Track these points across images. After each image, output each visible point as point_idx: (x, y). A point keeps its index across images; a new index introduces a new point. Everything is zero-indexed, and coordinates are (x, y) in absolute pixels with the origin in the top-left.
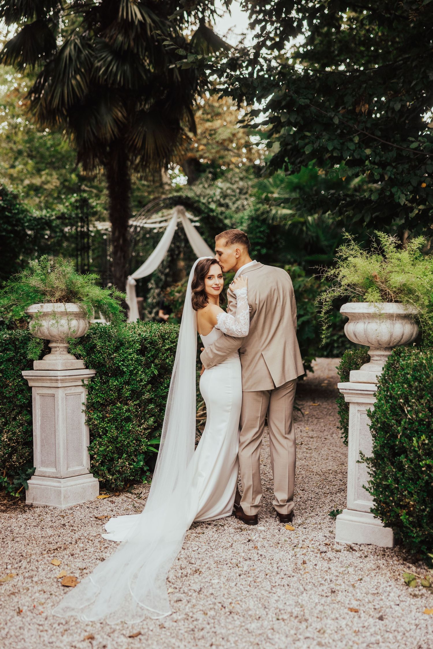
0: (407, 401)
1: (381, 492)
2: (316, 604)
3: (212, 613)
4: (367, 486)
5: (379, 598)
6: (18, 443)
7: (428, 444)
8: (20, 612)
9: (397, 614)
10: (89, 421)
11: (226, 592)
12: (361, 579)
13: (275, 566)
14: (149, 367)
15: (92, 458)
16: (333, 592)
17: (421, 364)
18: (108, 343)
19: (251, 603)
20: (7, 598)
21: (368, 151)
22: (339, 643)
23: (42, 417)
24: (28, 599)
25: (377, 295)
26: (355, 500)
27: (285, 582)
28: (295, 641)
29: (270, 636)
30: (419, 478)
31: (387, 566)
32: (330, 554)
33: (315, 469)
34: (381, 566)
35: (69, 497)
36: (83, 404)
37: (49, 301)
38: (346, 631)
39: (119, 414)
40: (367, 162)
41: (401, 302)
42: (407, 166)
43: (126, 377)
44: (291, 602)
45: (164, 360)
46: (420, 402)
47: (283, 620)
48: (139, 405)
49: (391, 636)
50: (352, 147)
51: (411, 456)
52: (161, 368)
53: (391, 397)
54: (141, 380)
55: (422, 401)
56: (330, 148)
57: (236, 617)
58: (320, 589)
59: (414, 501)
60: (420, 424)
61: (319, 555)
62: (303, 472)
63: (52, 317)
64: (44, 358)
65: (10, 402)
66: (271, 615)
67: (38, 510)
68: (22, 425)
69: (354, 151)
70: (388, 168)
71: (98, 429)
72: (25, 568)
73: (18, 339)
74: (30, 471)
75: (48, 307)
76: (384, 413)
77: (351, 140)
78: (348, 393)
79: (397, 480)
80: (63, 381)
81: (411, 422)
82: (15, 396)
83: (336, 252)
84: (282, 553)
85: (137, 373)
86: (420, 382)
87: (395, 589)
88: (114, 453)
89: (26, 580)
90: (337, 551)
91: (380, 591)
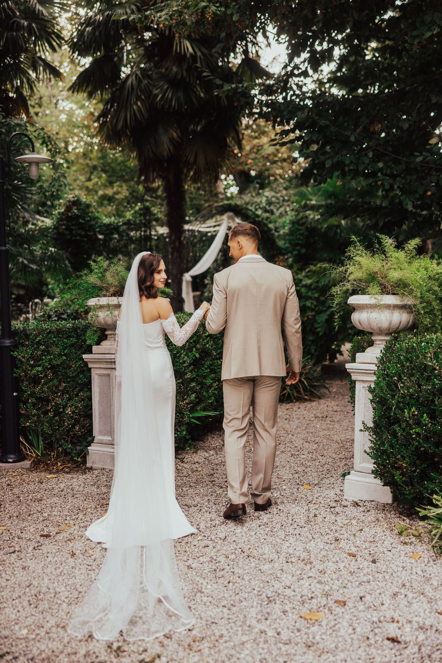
0: (400, 378)
1: (380, 456)
2: (321, 550)
3: (233, 556)
4: (368, 451)
5: (375, 545)
6: (80, 415)
7: (417, 415)
8: (73, 555)
9: (388, 558)
11: (246, 540)
12: (362, 530)
13: (290, 518)
14: (191, 351)
16: (337, 540)
17: (413, 347)
19: (266, 549)
20: (64, 544)
21: (381, 165)
22: (336, 582)
23: (100, 393)
24: (81, 544)
25: (377, 289)
26: (361, 463)
27: (297, 532)
28: (299, 580)
29: (279, 575)
30: (410, 444)
31: (385, 519)
32: (337, 509)
33: (335, 438)
34: (380, 518)
37: (105, 296)
38: (343, 572)
40: (379, 174)
41: (398, 294)
42: (414, 177)
44: (300, 548)
45: (205, 345)
46: (410, 380)
47: (292, 562)
48: (182, 383)
49: (380, 576)
50: (367, 161)
51: (404, 425)
52: (202, 351)
53: (388, 375)
54: (184, 362)
55: (412, 379)
56: (347, 162)
57: (252, 560)
58: (326, 538)
59: (407, 463)
60: (411, 398)
61: (328, 510)
62: (324, 441)
63: (106, 309)
64: (102, 343)
65: (73, 381)
66: (282, 559)
67: (96, 472)
68: (83, 400)
69: (368, 164)
70: (398, 179)
72: (81, 519)
73: (79, 328)
74: (90, 439)
75: (104, 301)
76: (382, 389)
77: (366, 155)
78: (354, 372)
79: (392, 446)
81: (404, 396)
82: (77, 375)
83: (346, 252)
84: (298, 508)
85: (180, 356)
86: (411, 362)
87: (389, 538)
89: (81, 529)
90: (344, 506)
91: (377, 539)
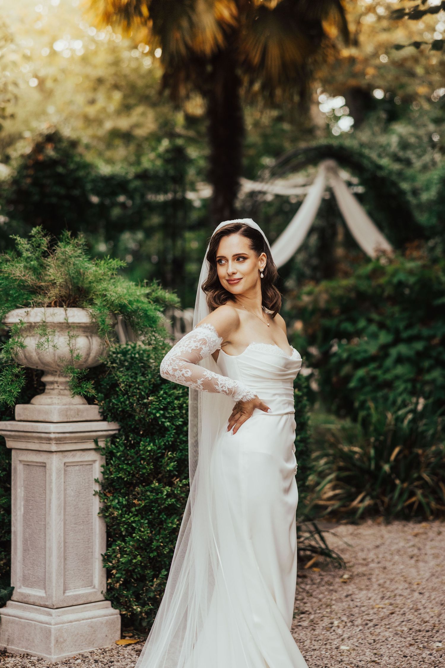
10: (104, 511)
15: (109, 575)
18: (140, 378)
23: (27, 500)
35: (65, 641)
36: (96, 481)
37: (39, 305)
39: (156, 501)
43: (169, 438)
63: (40, 331)
64: (33, 401)
71: (118, 524)
74: (4, 592)
75: (36, 315)
80: (59, 440)
88: (145, 568)
